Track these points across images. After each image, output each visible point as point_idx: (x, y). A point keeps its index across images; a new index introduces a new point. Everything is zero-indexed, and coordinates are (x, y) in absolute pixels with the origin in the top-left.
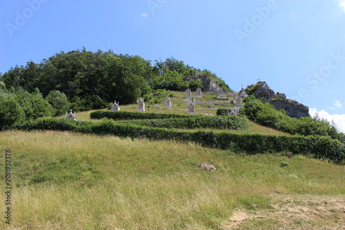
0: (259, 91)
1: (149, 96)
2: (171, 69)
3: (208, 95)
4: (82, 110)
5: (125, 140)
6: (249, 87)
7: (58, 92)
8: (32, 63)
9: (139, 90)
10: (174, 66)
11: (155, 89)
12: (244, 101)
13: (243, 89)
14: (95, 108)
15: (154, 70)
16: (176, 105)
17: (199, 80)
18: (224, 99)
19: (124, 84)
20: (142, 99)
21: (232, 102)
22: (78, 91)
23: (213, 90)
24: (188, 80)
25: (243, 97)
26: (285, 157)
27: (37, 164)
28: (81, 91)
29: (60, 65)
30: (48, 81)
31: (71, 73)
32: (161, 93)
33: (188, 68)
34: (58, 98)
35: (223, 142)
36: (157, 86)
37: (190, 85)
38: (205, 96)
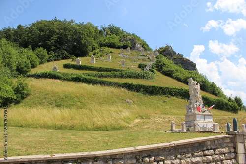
0: (166, 52)
1: (96, 51)
2: (111, 32)
3: (134, 52)
4: (55, 60)
5: (90, 86)
6: (161, 48)
7: (41, 48)
9: (90, 47)
10: (113, 31)
11: (101, 46)
12: (157, 58)
13: (157, 49)
14: (64, 58)
15: (100, 32)
16: (114, 59)
17: (129, 42)
18: (144, 56)
19: (82, 44)
20: (92, 53)
21: (149, 58)
22: (53, 48)
23: (137, 49)
24: (122, 41)
25: (156, 55)
26: (166, 98)
27: (55, 98)
28: (55, 48)
29: (41, 30)
30: (33, 40)
31: (48, 36)
32: (104, 49)
33: (123, 32)
34: (42, 52)
35: (138, 89)
36: (102, 44)
37: (123, 45)
38: (132, 53)
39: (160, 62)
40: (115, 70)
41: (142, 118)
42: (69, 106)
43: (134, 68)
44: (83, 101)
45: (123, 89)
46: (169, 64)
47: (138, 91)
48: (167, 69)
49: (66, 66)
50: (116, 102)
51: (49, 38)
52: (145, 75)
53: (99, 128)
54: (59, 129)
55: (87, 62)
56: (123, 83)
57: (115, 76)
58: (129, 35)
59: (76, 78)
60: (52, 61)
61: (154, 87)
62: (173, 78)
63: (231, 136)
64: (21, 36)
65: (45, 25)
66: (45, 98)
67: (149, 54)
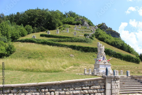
0: (102, 27)
2: (71, 15)
3: (83, 27)
4: (37, 32)
5: (50, 47)
6: (99, 25)
7: (29, 25)
8: (18, 12)
9: (57, 24)
10: (72, 15)
11: (64, 24)
12: (96, 30)
13: (96, 25)
14: (42, 31)
15: (64, 16)
16: (71, 31)
17: (80, 21)
18: (89, 29)
19: (52, 22)
20: (59, 28)
21: (91, 31)
23: (85, 25)
24: (76, 21)
25: (96, 29)
26: (95, 54)
27: (28, 54)
28: (37, 25)
29: (29, 15)
30: (25, 20)
31: (33, 18)
32: (66, 25)
33: (77, 15)
34: (29, 28)
35: (78, 48)
36: (64, 23)
37: (77, 23)
38: (82, 27)
39: (97, 33)
40: (69, 38)
41: (75, 65)
42: (35, 58)
43: (81, 36)
44: (43, 55)
45: (69, 49)
46: (103, 34)
47: (78, 50)
48: (101, 37)
49: (42, 36)
50: (63, 56)
51: (33, 19)
52: (86, 40)
53: (47, 71)
54: (25, 71)
55: (54, 33)
56: (70, 45)
57: (68, 41)
58: (81, 17)
59: (44, 42)
60: (35, 32)
61: (88, 48)
62: (105, 42)
63: (103, 78)
64: (18, 18)
65: (31, 12)
66: (23, 54)
67: (92, 28)
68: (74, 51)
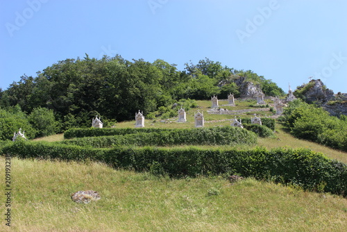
1: (165, 108)
3: (244, 102)
6: (299, 88)
9: (151, 102)
10: (210, 69)
13: (290, 92)
15: (182, 75)
17: (234, 84)
18: (263, 107)
19: (129, 95)
21: (271, 110)
22: (74, 107)
23: (252, 96)
24: (220, 85)
25: (290, 102)
28: (76, 107)
32: (182, 103)
36: (180, 95)
37: (222, 91)
38: (239, 104)
48: (303, 125)
62: (319, 142)
67: (274, 103)
68: (118, 174)
